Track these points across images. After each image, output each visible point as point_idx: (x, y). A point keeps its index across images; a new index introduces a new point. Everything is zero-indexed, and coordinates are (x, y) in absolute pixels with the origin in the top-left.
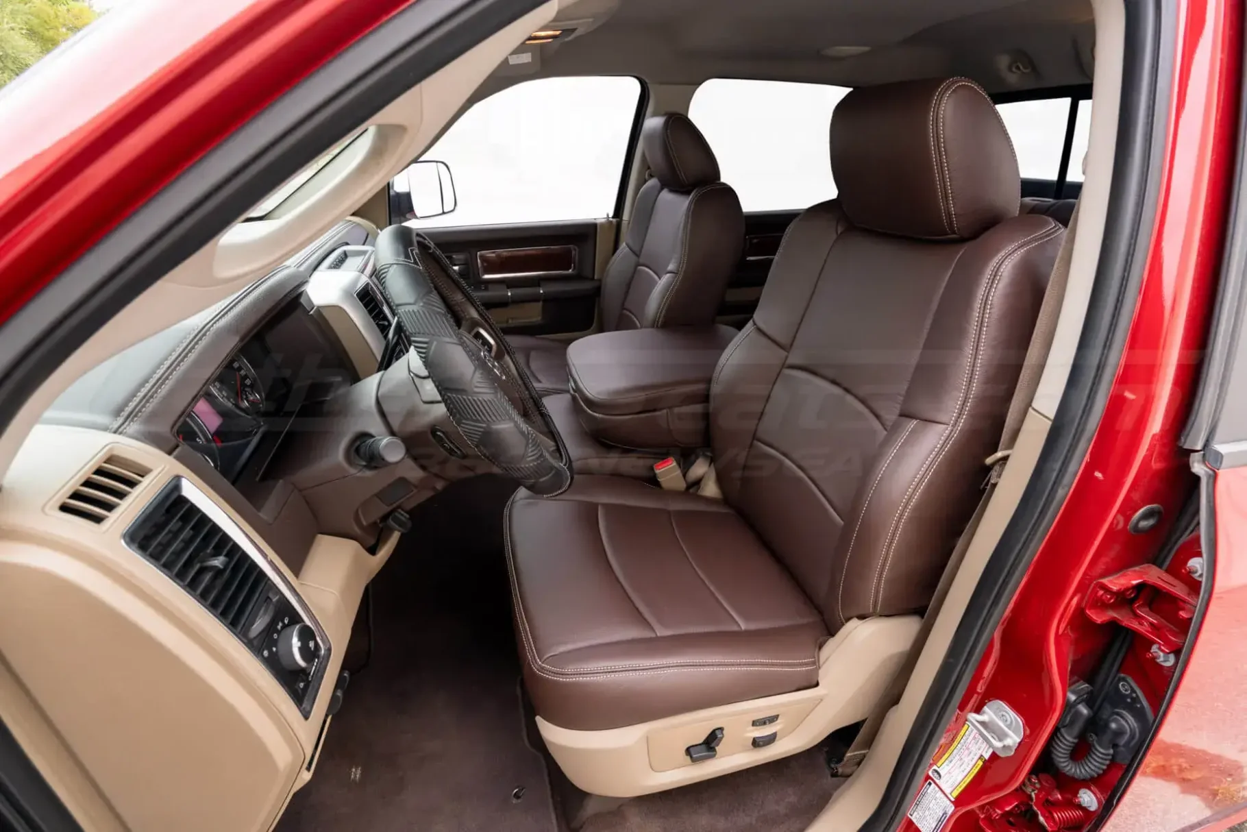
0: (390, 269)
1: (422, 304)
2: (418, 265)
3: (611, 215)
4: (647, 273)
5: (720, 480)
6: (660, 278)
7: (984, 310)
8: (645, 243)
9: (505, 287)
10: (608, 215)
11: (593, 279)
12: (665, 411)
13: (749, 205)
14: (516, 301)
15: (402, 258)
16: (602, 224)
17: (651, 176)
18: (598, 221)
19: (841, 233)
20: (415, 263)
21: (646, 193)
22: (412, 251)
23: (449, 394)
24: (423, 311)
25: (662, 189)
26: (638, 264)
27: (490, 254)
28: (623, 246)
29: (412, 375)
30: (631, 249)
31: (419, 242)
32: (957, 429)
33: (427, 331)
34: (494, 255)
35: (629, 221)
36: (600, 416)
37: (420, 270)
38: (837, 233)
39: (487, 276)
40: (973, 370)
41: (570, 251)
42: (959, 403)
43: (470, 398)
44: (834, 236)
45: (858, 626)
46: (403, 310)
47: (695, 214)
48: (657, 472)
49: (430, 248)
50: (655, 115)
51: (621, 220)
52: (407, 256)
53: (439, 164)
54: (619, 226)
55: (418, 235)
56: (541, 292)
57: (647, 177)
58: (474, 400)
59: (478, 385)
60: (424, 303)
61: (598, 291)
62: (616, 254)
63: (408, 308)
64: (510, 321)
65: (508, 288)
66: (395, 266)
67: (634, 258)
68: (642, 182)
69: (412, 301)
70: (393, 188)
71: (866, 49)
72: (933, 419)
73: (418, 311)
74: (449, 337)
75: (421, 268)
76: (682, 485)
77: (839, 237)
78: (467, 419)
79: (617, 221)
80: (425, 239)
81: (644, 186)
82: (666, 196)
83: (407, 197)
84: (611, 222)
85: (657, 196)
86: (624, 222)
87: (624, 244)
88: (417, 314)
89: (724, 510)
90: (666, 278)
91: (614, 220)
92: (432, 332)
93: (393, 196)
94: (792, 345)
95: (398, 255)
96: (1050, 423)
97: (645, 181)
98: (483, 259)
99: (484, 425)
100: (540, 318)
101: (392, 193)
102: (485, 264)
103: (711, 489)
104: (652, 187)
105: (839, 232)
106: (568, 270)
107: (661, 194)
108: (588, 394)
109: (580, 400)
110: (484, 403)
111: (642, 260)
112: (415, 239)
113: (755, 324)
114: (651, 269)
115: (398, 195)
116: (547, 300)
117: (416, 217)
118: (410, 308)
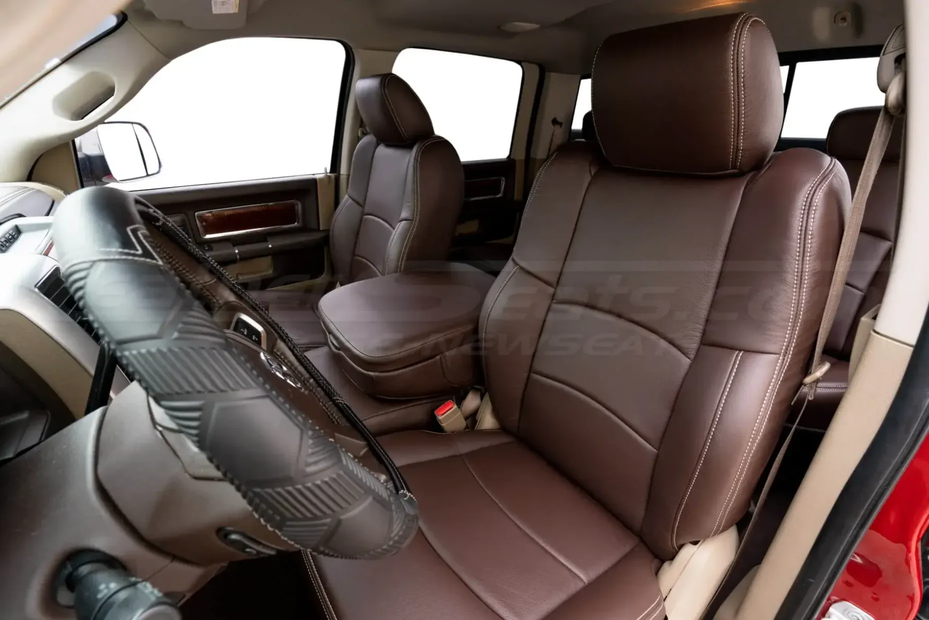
0: (92, 271)
1: (176, 335)
2: (153, 258)
3: (328, 171)
4: (378, 222)
5: (496, 413)
6: (394, 229)
7: (805, 241)
8: (368, 194)
9: (231, 246)
10: (326, 169)
11: (318, 230)
12: (438, 357)
13: (466, 155)
14: (245, 258)
15: (115, 250)
16: (321, 179)
17: (364, 134)
18: (317, 177)
19: (594, 174)
20: (146, 254)
21: (364, 149)
22: (134, 232)
23: (258, 490)
24: (181, 349)
25: (378, 145)
26: (363, 214)
27: (206, 213)
28: (345, 199)
29: (160, 429)
30: (354, 200)
31: (142, 213)
32: (788, 357)
33: (199, 387)
34: (210, 215)
35: (348, 175)
36: (376, 374)
37: (158, 266)
38: (591, 173)
39: (208, 236)
40: (799, 300)
41: (293, 206)
42: (788, 332)
43: (299, 487)
44: (587, 179)
45: (695, 552)
46: (135, 352)
47: (421, 163)
48: (440, 418)
49: (158, 220)
50: (363, 77)
51: (339, 174)
52: (126, 243)
53: (134, 125)
54: (337, 179)
55: (137, 202)
56: (270, 246)
57: (360, 134)
58: (309, 489)
59: (311, 460)
60: (180, 332)
61: (326, 240)
62: (340, 207)
63: (144, 348)
64: (240, 278)
65: (234, 245)
66: (103, 264)
67: (359, 209)
68: (355, 140)
69: (153, 330)
70: (81, 150)
71: (534, 26)
72: (761, 349)
73: (170, 350)
74: (244, 388)
75: (160, 263)
76: (461, 424)
77: (594, 178)
78: (296, 519)
79: (335, 176)
80: (148, 207)
81: (358, 145)
82: (383, 151)
83: (102, 159)
84: (330, 176)
85: (374, 152)
86: (341, 176)
87: (346, 197)
88: (170, 355)
89: (505, 439)
90: (400, 227)
91: (333, 175)
92: (210, 386)
93: (82, 159)
94: (558, 282)
95: (108, 244)
96: (912, 349)
97: (359, 139)
98: (202, 218)
99: (328, 520)
100: (271, 272)
101: (80, 155)
102: (204, 224)
103: (488, 421)
104: (369, 143)
105: (593, 174)
106: (294, 223)
107: (377, 150)
108: (357, 352)
109: (348, 359)
110: (325, 488)
111: (367, 210)
112: (134, 209)
113: (516, 264)
114: (379, 217)
115: (88, 158)
116: (275, 254)
117: (115, 181)
118: (152, 346)
